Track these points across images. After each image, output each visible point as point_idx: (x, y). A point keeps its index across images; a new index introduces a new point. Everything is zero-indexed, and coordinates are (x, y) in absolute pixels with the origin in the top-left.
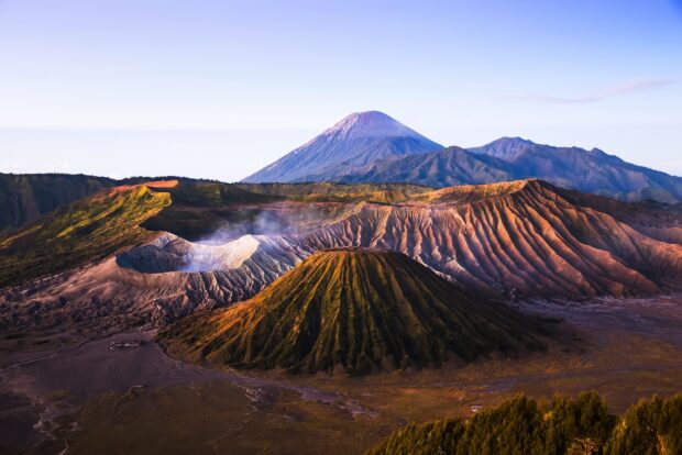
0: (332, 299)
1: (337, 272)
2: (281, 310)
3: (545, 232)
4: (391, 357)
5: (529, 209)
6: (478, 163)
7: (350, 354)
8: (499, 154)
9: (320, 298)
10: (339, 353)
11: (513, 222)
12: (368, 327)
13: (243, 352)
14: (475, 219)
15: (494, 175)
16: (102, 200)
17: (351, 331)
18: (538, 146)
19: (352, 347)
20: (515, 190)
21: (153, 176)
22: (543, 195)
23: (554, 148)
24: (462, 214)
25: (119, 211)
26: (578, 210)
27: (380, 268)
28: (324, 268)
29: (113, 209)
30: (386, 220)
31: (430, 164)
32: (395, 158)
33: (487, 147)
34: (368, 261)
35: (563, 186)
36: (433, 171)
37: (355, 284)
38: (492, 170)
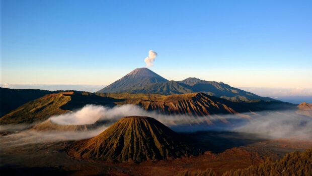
0: (128, 135)
1: (130, 125)
2: (109, 139)
3: (204, 111)
4: (149, 155)
5: (198, 102)
6: (180, 86)
7: (134, 154)
8: (188, 84)
9: (124, 135)
10: (131, 154)
11: (193, 107)
12: (141, 145)
13: (96, 154)
14: (179, 106)
15: (186, 91)
16: (46, 99)
17: (135, 146)
18: (201, 81)
19: (135, 152)
20: (193, 96)
21: (65, 90)
22: (203, 98)
23: (207, 82)
24: (175, 104)
25: (52, 103)
26: (215, 103)
27: (145, 123)
28: (125, 123)
29: (50, 102)
30: (148, 106)
31: (164, 87)
32: (152, 84)
33: (184, 81)
34: (141, 121)
35: (210, 95)
36: (165, 89)
37: (136, 129)
38: (186, 89)
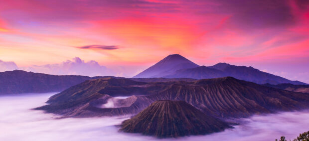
0: (161, 117)
2: (144, 121)
3: (233, 94)
5: (228, 86)
8: (219, 68)
9: (157, 117)
11: (223, 91)
12: (173, 127)
14: (210, 90)
17: (168, 128)
18: (231, 66)
23: (236, 66)
24: (205, 88)
27: (177, 106)
28: (159, 106)
29: (89, 87)
30: (180, 90)
33: (214, 66)
34: (173, 104)
37: (169, 112)
